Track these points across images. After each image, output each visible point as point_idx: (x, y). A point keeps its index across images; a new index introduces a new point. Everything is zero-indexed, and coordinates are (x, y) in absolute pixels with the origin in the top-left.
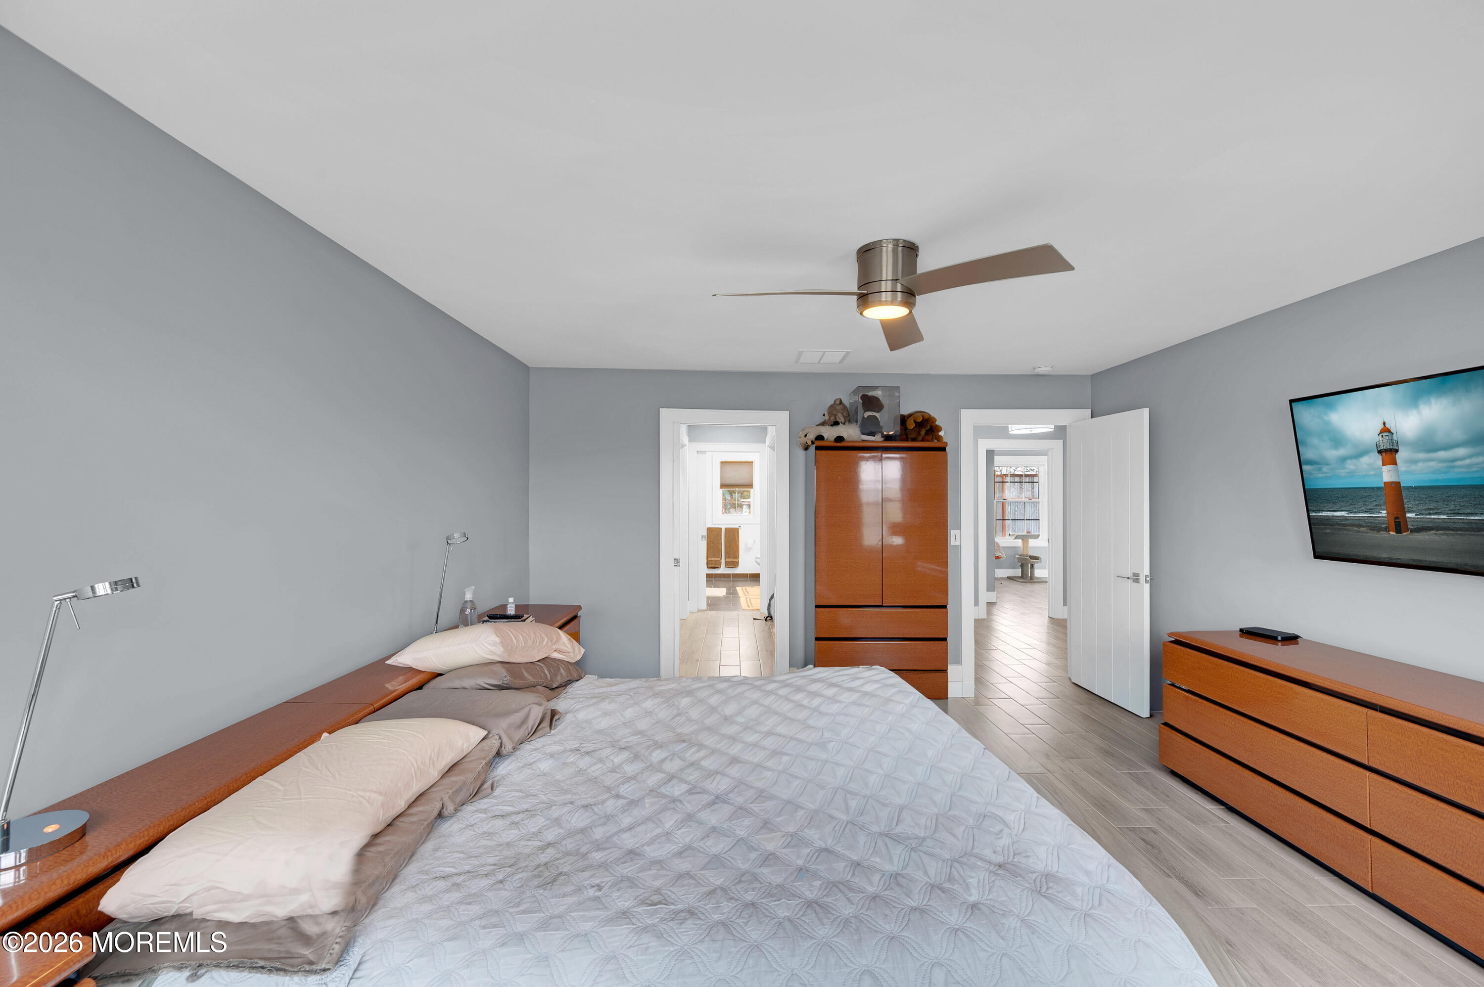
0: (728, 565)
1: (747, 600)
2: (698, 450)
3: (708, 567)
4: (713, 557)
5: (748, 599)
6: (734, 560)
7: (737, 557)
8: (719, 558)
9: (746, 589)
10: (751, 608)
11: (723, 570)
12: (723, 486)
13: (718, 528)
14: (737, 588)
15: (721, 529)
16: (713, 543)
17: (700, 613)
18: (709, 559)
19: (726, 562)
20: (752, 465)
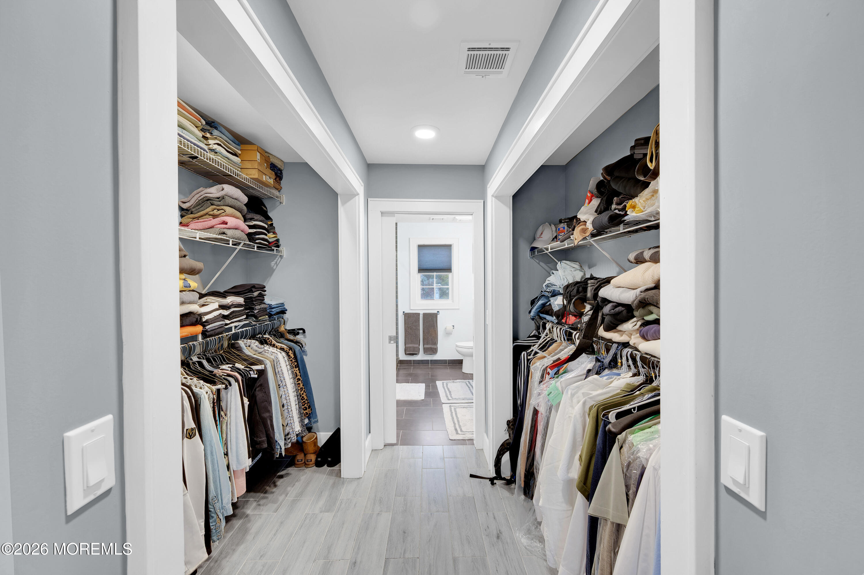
0: (427, 351)
1: (451, 410)
2: (383, 210)
3: (406, 354)
4: (411, 343)
5: (453, 408)
6: (433, 346)
7: (435, 343)
8: (417, 344)
9: (447, 385)
10: (460, 437)
11: (421, 356)
12: (421, 270)
13: (416, 314)
14: (437, 382)
15: (419, 314)
16: (411, 329)
17: (389, 449)
18: (407, 346)
19: (424, 348)
20: (451, 249)
